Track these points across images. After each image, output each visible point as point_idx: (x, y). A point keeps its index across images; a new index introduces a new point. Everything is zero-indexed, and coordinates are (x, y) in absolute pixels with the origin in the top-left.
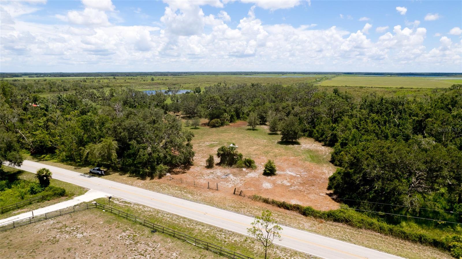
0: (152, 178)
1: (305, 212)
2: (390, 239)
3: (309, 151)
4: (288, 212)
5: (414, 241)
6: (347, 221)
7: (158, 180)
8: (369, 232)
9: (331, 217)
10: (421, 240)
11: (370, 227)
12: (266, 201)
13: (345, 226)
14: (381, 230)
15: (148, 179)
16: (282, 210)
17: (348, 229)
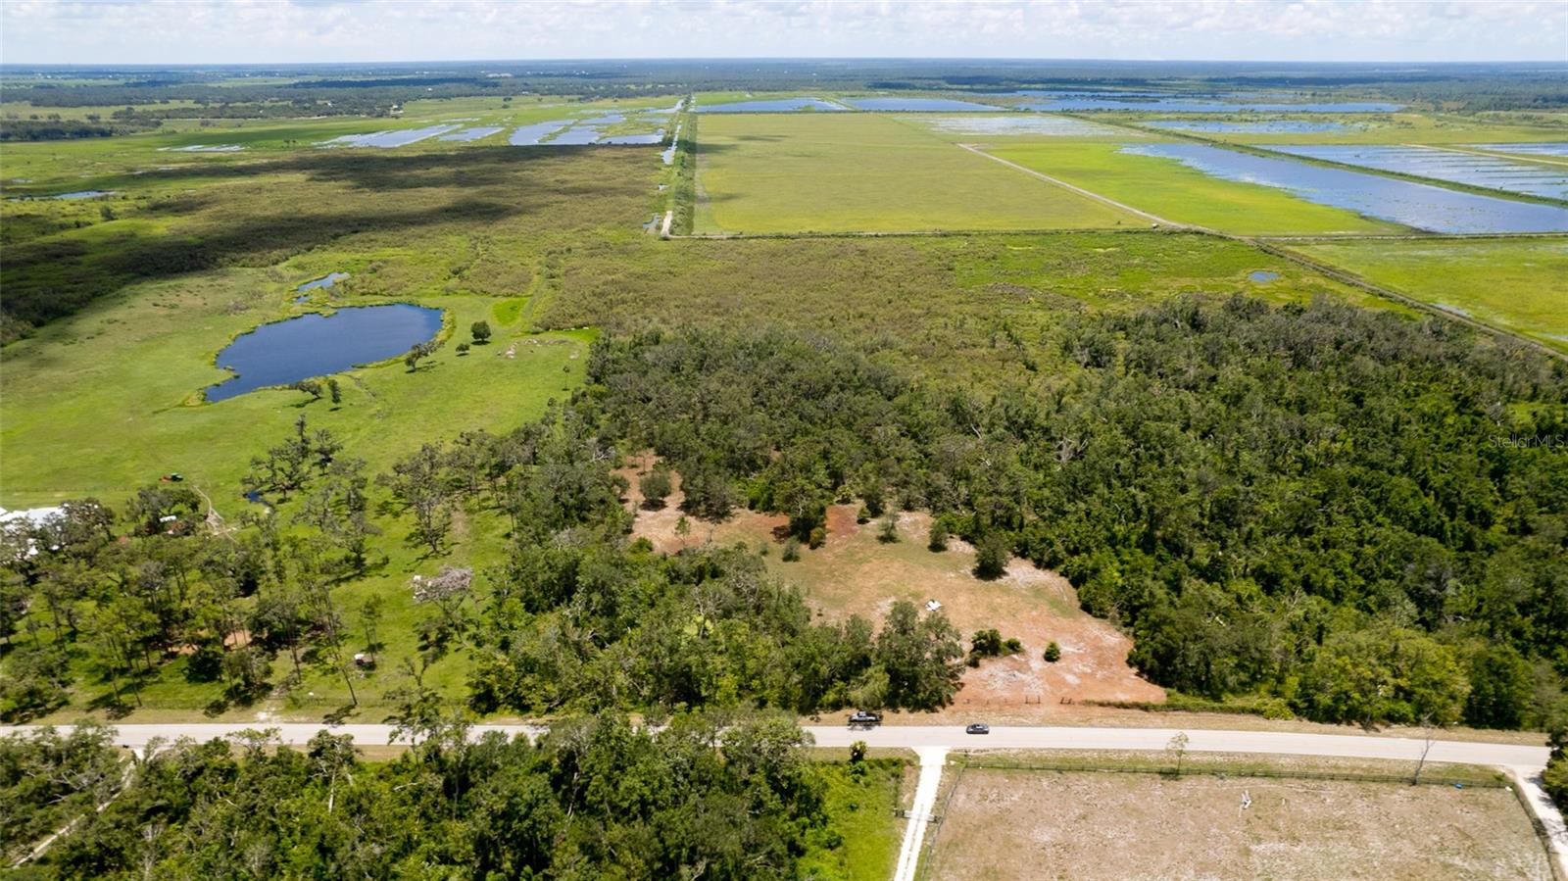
0: (944, 707)
1: (1145, 708)
2: (1223, 716)
3: (1038, 591)
4: (1128, 711)
5: (1239, 713)
6: (1185, 708)
7: (952, 708)
8: (1204, 714)
9: (1171, 707)
10: (1243, 711)
11: (1204, 709)
12: (1101, 705)
13: (1184, 713)
14: (1213, 710)
15: (939, 708)
16: (1122, 710)
17: (1191, 716)
